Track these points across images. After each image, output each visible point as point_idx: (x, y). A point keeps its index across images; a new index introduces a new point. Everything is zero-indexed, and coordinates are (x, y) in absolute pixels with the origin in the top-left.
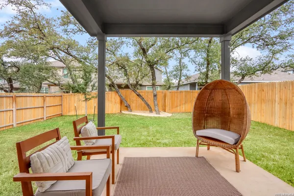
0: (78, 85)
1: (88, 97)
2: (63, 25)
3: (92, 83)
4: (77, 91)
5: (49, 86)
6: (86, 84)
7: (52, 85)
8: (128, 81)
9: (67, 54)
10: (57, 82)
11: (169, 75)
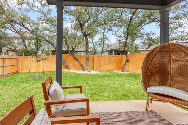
0: (31, 49)
1: (39, 59)
2: (18, 5)
3: (42, 48)
4: (31, 55)
5: (8, 51)
6: (38, 49)
7: (10, 51)
8: (68, 48)
9: (22, 26)
10: (13, 48)
11: (94, 44)
